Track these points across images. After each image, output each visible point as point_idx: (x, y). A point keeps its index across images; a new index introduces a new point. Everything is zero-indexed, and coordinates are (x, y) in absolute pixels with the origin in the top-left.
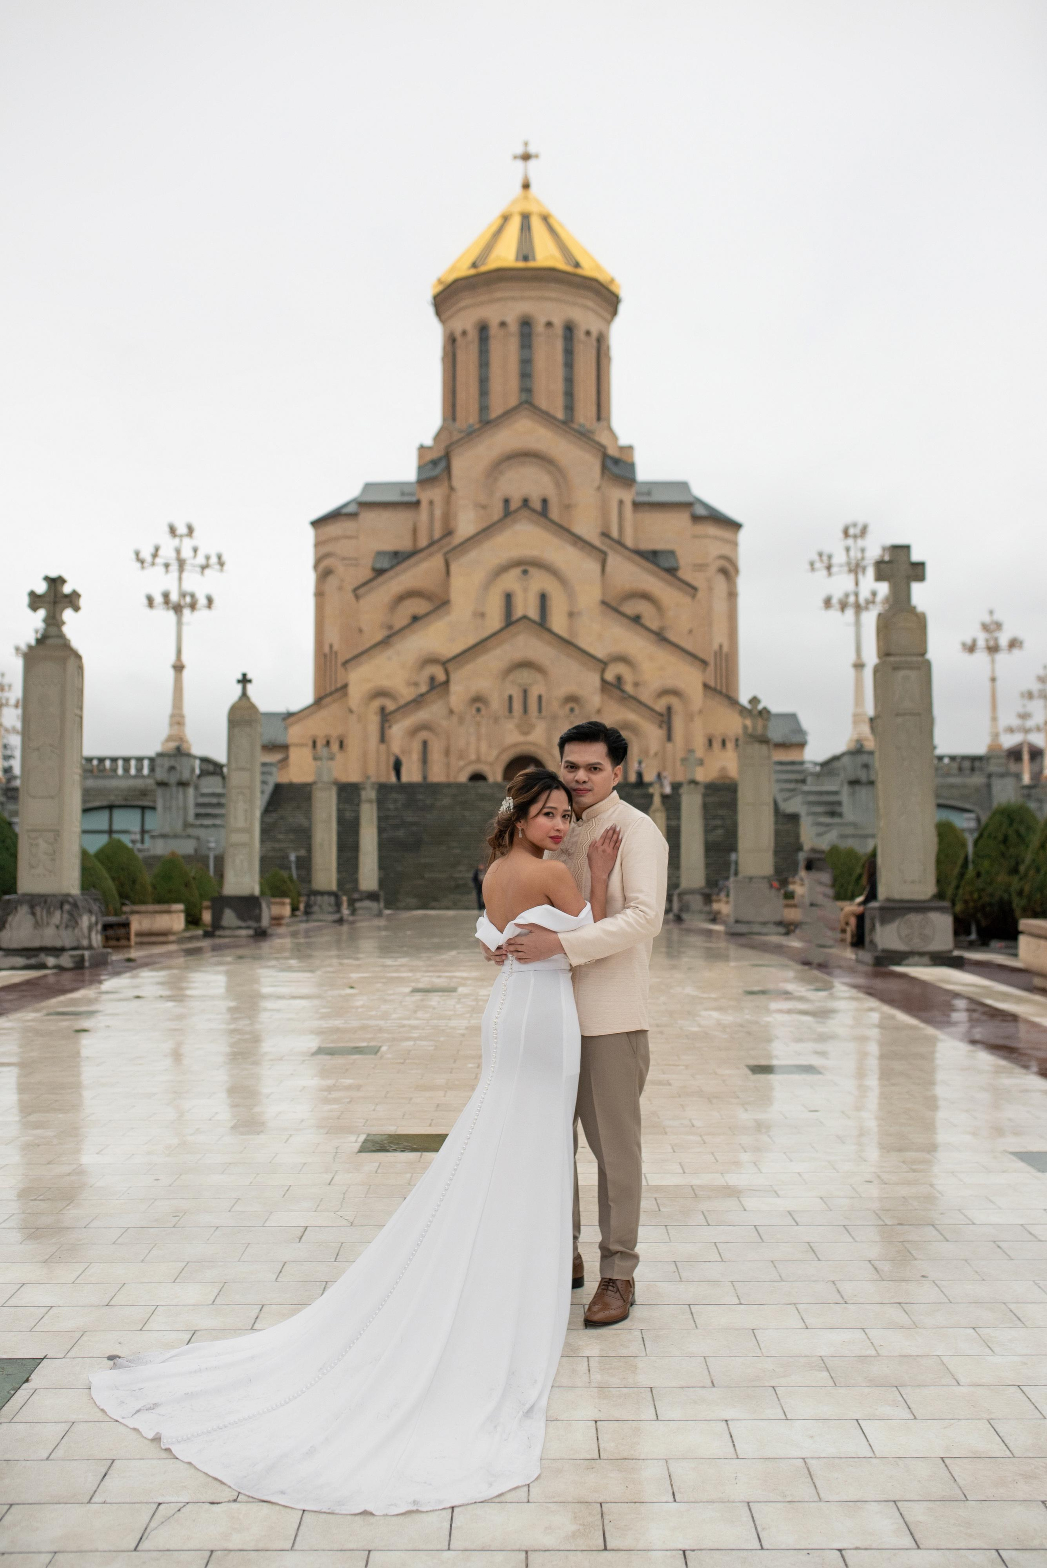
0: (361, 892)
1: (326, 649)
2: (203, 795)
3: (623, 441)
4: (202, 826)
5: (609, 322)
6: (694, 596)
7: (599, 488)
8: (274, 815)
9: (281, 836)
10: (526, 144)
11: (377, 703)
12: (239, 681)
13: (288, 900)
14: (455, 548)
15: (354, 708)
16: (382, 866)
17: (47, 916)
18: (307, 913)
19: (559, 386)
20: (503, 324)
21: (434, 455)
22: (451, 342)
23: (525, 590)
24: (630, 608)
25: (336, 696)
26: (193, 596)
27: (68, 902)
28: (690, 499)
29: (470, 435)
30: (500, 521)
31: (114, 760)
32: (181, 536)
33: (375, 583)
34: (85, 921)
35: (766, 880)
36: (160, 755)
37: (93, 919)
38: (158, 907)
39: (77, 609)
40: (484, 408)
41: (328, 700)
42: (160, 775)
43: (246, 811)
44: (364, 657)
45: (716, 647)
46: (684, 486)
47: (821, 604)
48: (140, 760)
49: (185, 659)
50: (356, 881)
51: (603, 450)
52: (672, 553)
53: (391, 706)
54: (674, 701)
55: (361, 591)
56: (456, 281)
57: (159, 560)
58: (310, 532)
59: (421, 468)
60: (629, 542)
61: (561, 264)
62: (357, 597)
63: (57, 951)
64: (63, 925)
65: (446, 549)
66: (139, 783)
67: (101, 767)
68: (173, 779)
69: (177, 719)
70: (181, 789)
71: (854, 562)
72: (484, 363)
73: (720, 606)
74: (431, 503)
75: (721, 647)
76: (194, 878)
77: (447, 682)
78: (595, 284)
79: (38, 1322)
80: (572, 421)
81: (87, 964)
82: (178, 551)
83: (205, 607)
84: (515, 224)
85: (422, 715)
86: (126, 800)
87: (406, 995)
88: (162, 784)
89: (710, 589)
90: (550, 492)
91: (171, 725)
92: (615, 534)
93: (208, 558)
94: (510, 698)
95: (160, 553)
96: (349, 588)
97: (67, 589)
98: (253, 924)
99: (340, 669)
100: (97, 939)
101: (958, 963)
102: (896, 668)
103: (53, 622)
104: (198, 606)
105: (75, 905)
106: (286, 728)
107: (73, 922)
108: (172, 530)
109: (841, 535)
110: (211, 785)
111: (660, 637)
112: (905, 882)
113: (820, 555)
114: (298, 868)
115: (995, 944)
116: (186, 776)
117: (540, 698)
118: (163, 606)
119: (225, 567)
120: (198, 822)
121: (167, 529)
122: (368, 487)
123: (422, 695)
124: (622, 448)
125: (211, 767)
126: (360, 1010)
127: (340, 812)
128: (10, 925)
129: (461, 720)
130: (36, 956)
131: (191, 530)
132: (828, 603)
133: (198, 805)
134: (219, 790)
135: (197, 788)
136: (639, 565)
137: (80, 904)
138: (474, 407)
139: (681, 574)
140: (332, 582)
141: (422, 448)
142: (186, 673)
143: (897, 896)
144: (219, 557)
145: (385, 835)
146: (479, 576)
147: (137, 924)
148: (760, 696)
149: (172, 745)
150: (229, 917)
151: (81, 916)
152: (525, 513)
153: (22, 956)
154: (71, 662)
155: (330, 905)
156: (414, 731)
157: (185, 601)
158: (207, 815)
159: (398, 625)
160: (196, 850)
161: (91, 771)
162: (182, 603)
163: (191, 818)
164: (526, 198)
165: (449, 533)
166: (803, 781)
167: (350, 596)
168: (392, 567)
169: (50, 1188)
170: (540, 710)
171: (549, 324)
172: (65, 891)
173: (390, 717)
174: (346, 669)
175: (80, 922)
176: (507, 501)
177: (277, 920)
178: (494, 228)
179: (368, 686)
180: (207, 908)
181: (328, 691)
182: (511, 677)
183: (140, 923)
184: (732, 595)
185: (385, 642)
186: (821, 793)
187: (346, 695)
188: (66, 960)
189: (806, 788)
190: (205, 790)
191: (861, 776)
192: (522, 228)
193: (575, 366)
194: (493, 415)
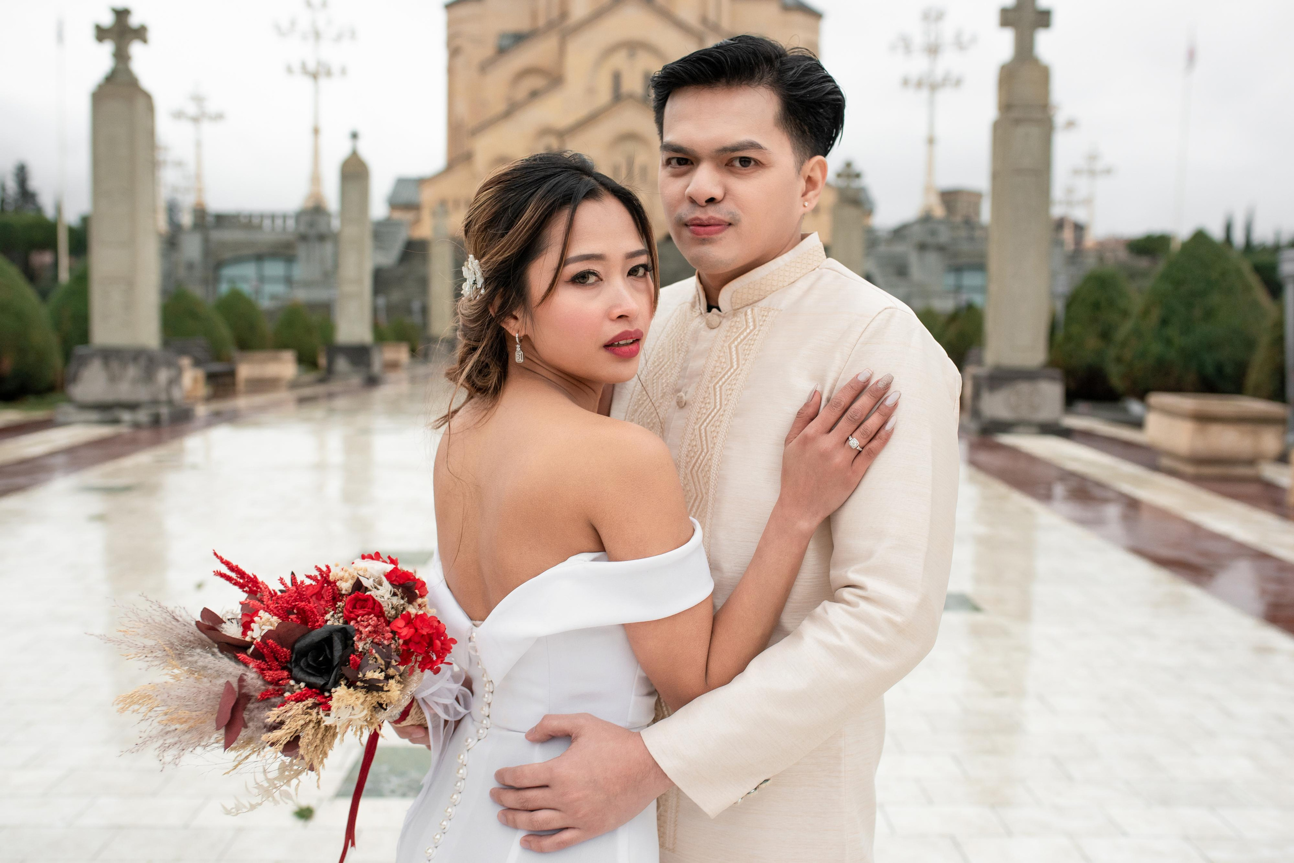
1: (456, 120)
13: (405, 346)
14: (569, 30)
17: (122, 370)
23: (632, 69)
25: (463, 162)
26: (328, 65)
27: (144, 356)
30: (609, 6)
32: (316, 9)
33: (498, 60)
38: (269, 355)
39: (145, 41)
41: (458, 165)
42: (303, 228)
43: (358, 262)
44: (489, 128)
55: (486, 68)
57: (296, 31)
60: (726, 26)
62: (483, 73)
63: (132, 407)
64: (139, 379)
65: (561, 31)
68: (313, 233)
70: (320, 242)
76: (314, 325)
81: (164, 420)
82: (314, 22)
83: (339, 75)
88: (305, 238)
92: (713, 18)
93: (341, 30)
95: (297, 24)
96: (475, 65)
97: (134, 22)
98: (364, 371)
99: (467, 139)
100: (181, 393)
101: (1066, 433)
102: (1018, 122)
103: (121, 56)
104: (333, 74)
105: (153, 358)
107: (150, 377)
112: (1014, 348)
115: (1082, 406)
116: (324, 230)
117: (643, 166)
118: (300, 74)
128: (84, 379)
130: (111, 411)
137: (158, 354)
140: (460, 61)
143: (1006, 362)
144: (352, 30)
146: (591, 55)
147: (245, 370)
149: (311, 204)
150: (342, 364)
153: (95, 411)
154: (141, 103)
157: (321, 70)
159: (518, 99)
162: (318, 71)
163: (329, 269)
165: (564, 15)
167: (477, 73)
168: (512, 47)
172: (143, 344)
174: (471, 138)
175: (156, 376)
177: (393, 366)
179: (492, 154)
180: (323, 354)
181: (457, 158)
182: (618, 148)
183: (249, 371)
185: (507, 114)
186: (892, 256)
187: (473, 162)
188: (143, 416)
191: (930, 240)
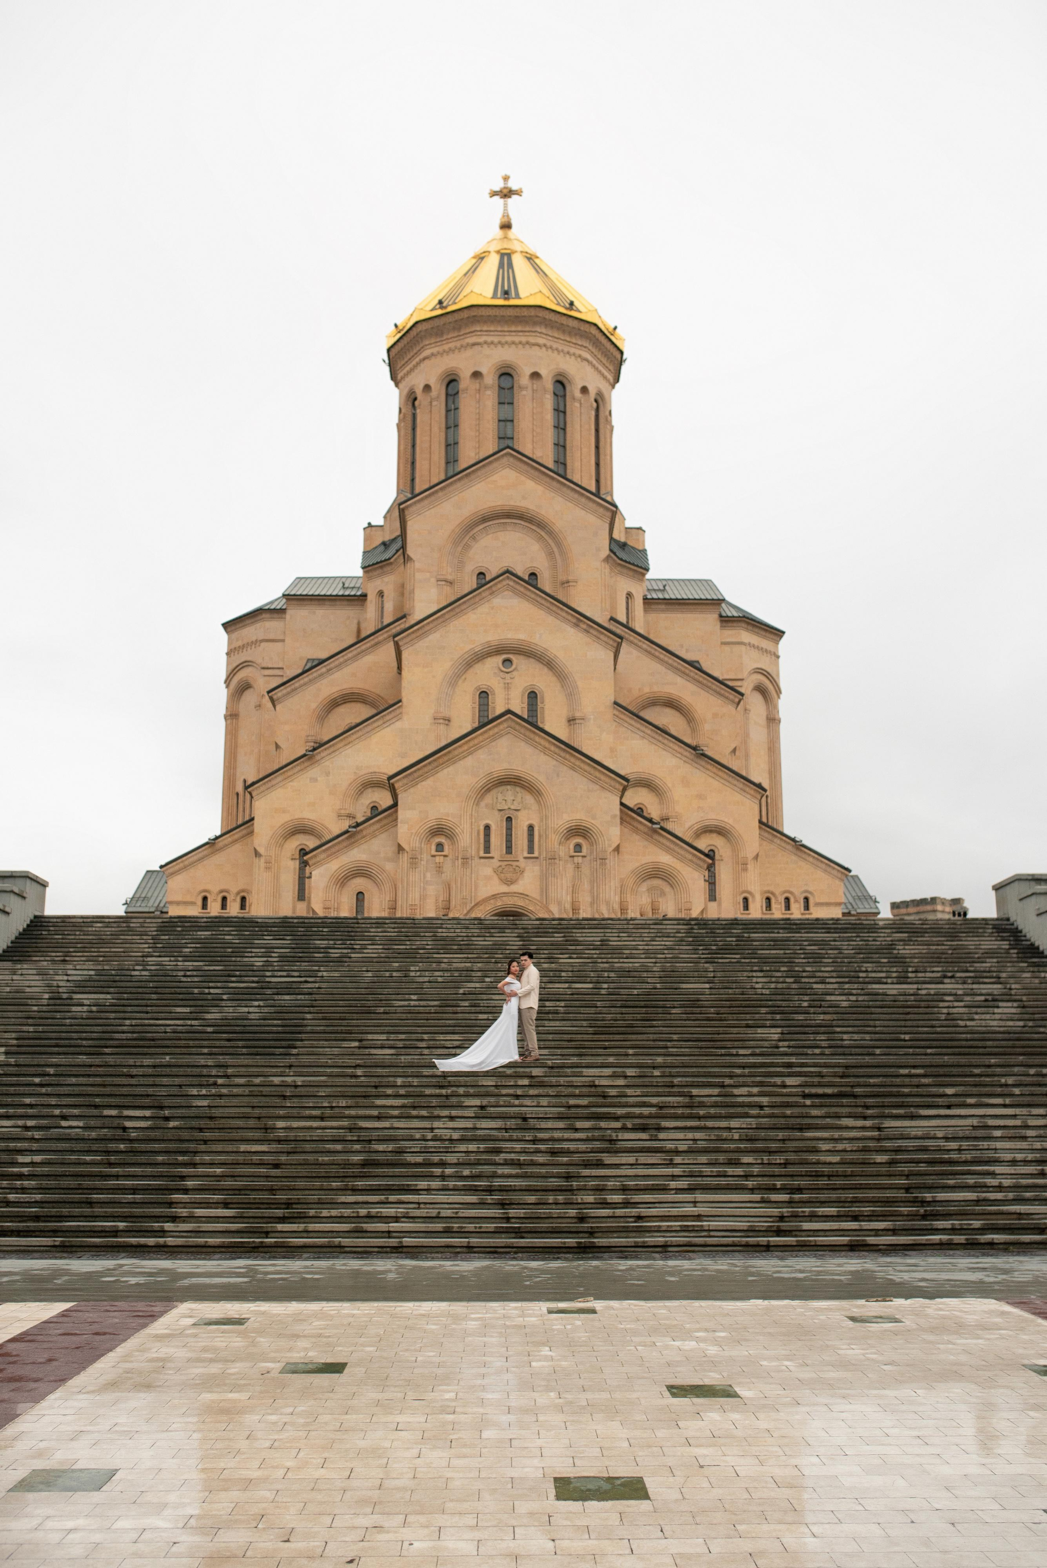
1: (239, 786)
5: (610, 380)
10: (506, 178)
11: (294, 844)
14: (410, 630)
15: (261, 850)
20: (476, 375)
21: (385, 533)
22: (411, 401)
23: (507, 687)
24: (657, 716)
25: (237, 834)
28: (716, 598)
29: (433, 494)
30: (472, 593)
40: (451, 458)
44: (278, 778)
46: (707, 584)
53: (313, 844)
54: (718, 842)
55: (278, 694)
56: (416, 325)
58: (222, 638)
59: (367, 554)
60: (640, 628)
61: (551, 303)
62: (274, 701)
65: (396, 632)
72: (452, 423)
73: (758, 730)
74: (381, 594)
77: (395, 805)
78: (594, 331)
84: (493, 261)
85: (357, 855)
89: (746, 710)
90: (540, 564)
92: (623, 619)
94: (487, 828)
96: (263, 691)
111: (698, 753)
117: (531, 828)
122: (299, 581)
123: (356, 826)
124: (631, 531)
129: (414, 861)
140: (246, 698)
141: (370, 531)
146: (443, 667)
152: (508, 581)
156: (343, 879)
164: (506, 238)
165: (403, 614)
170: (531, 849)
171: (536, 375)
173: (311, 859)
174: (253, 798)
176: (481, 570)
178: (467, 268)
179: (283, 819)
181: (235, 822)
182: (488, 799)
184: (773, 721)
185: (309, 757)
187: (252, 831)
192: (501, 265)
193: (569, 429)
194: (463, 465)
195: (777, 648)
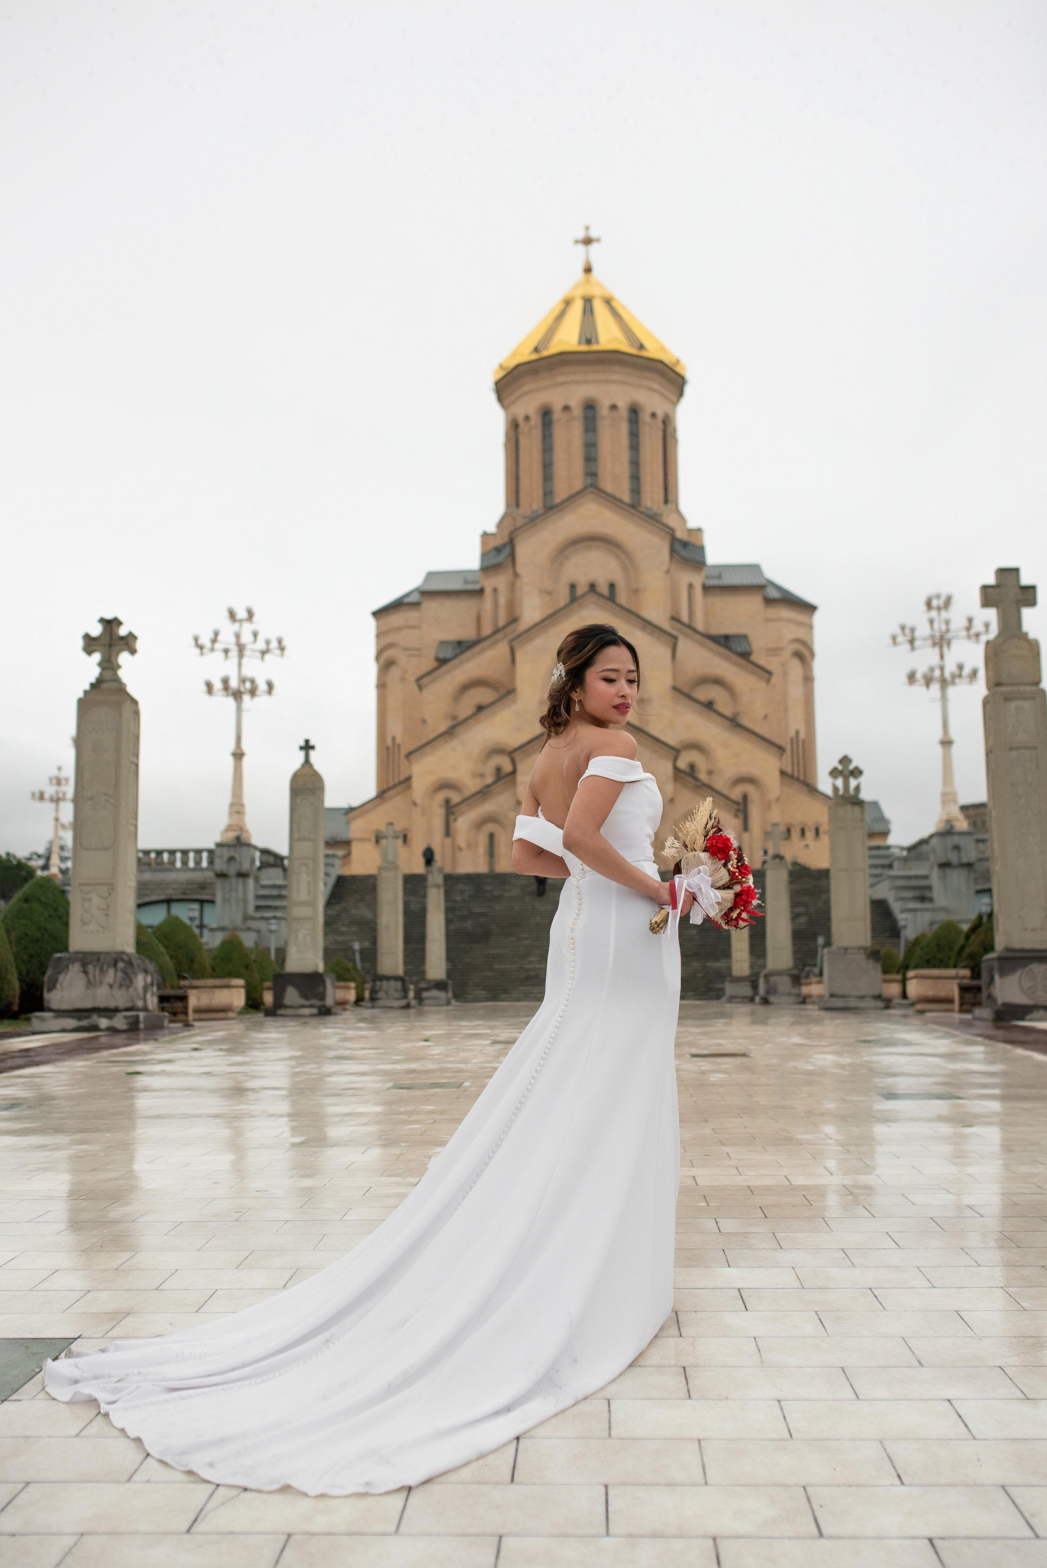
0: (428, 981)
1: (389, 742)
2: (263, 887)
3: (692, 524)
4: (262, 918)
5: (675, 404)
6: (768, 681)
7: (668, 571)
8: (337, 908)
9: (344, 929)
10: (587, 228)
11: (441, 796)
12: (301, 748)
13: (352, 985)
14: (520, 636)
15: (418, 801)
16: (449, 959)
17: (100, 974)
18: (373, 999)
19: (624, 470)
20: (566, 408)
21: (498, 542)
22: (514, 428)
24: (703, 694)
25: (399, 788)
26: (252, 681)
27: (123, 960)
28: (763, 582)
29: (534, 520)
30: (566, 607)
31: (172, 852)
32: (241, 621)
33: (437, 673)
34: (140, 980)
35: (862, 951)
36: (218, 845)
37: (149, 979)
38: (217, 982)
39: (133, 652)
40: (548, 493)
41: (391, 793)
42: (219, 866)
43: (309, 883)
44: (428, 749)
45: (792, 733)
46: (755, 568)
47: (905, 679)
48: (198, 852)
49: (245, 747)
50: (423, 973)
51: (671, 532)
52: (745, 637)
53: (456, 798)
54: (750, 789)
55: (424, 681)
56: (517, 366)
57: (218, 646)
58: (372, 623)
59: (484, 555)
60: (700, 626)
61: (625, 347)
62: (420, 687)
63: (110, 1012)
64: (117, 985)
65: (511, 637)
66: (198, 876)
67: (159, 860)
68: (232, 870)
69: (237, 808)
70: (240, 880)
71: (938, 634)
72: (547, 448)
73: (795, 690)
74: (495, 590)
75: (797, 733)
76: (255, 961)
77: (514, 772)
78: (660, 366)
79: (73, 1305)
80: (639, 504)
81: (142, 1026)
82: (238, 636)
83: (265, 692)
84: (577, 308)
85: (489, 807)
86: (184, 894)
87: (487, 1045)
88: (221, 875)
89: (785, 674)
90: (618, 577)
91: (231, 814)
92: (685, 618)
93: (268, 642)
95: (220, 638)
96: (412, 679)
97: (123, 631)
98: (317, 1003)
99: (404, 761)
100: (152, 1002)
102: (1008, 699)
103: (109, 665)
104: (258, 692)
105: (130, 963)
106: (348, 823)
107: (127, 981)
108: (232, 615)
109: (924, 607)
110: (272, 877)
111: (734, 723)
112: (1025, 930)
113: (903, 628)
114: (362, 960)
116: (246, 867)
118: (223, 693)
119: (286, 652)
120: (258, 915)
121: (227, 614)
122: (431, 575)
123: (488, 786)
124: (690, 531)
125: (272, 860)
126: (436, 1057)
127: (406, 904)
128: (61, 985)
130: (88, 1017)
131: (250, 614)
132: (911, 677)
133: (258, 897)
134: (281, 882)
135: (257, 879)
136: (710, 649)
137: (135, 962)
138: (538, 493)
139: (754, 658)
140: (394, 673)
141: (485, 535)
142: (246, 761)
143: (1016, 945)
144: (280, 641)
145: (452, 927)
146: (545, 663)
147: (195, 1000)
148: (851, 756)
149: (232, 835)
150: (292, 995)
151: (135, 974)
152: (592, 598)
153: (72, 1017)
154: (127, 707)
155: (397, 990)
156: (480, 824)
157: (244, 686)
158: (268, 908)
159: (462, 715)
160: (256, 943)
161: (149, 864)
162: (242, 689)
163: (251, 910)
164: (588, 282)
165: (514, 620)
166: (890, 866)
167: (414, 686)
168: (456, 656)
169: (94, 1190)
171: (614, 407)
172: (119, 948)
173: (454, 810)
174: (409, 761)
175: (134, 981)
176: (573, 587)
177: (342, 1004)
178: (556, 312)
179: (433, 778)
180: (269, 989)
181: (391, 784)
183: (198, 998)
184: (808, 679)
185: (450, 733)
186: (909, 878)
187: (409, 787)
188: (119, 1022)
189: (893, 873)
190: (265, 882)
191: (954, 858)
192: (584, 312)
193: (642, 449)
194: (557, 500)
195: (811, 621)
